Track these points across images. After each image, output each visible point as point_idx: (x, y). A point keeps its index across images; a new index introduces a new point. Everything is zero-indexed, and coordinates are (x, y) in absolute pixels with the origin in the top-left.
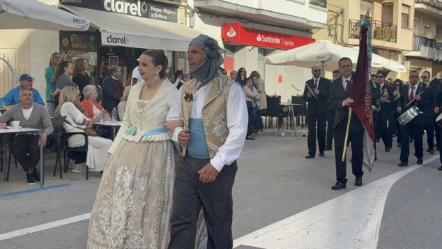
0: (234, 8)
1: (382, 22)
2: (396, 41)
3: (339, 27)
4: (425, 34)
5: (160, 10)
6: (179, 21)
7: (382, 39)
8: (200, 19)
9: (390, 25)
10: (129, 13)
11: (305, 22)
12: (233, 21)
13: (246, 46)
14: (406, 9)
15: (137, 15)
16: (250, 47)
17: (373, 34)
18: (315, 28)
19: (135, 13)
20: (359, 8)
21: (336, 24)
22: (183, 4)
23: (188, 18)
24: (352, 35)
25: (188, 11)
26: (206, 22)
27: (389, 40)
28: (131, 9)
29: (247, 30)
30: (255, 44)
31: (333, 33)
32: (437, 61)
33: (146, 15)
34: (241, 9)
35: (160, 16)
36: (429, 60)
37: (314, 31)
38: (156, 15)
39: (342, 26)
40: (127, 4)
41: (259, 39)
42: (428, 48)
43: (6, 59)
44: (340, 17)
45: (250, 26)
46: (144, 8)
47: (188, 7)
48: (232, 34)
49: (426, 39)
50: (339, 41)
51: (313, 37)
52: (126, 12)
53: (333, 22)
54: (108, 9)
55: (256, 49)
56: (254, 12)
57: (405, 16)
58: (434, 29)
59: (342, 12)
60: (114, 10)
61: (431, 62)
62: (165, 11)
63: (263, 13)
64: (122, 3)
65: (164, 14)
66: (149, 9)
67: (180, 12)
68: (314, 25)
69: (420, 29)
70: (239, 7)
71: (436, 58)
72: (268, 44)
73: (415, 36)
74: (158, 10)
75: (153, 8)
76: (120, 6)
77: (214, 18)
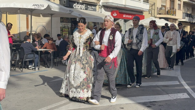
0: (116, 5)
1: (170, 8)
2: (176, 15)
3: (153, 10)
4: (187, 12)
5: (91, 7)
6: (97, 11)
7: (170, 14)
8: (104, 10)
9: (173, 8)
10: (81, 9)
11: (141, 9)
12: (115, 10)
13: (119, 19)
14: (180, 2)
15: (84, 9)
16: (121, 19)
17: (166, 12)
18: (145, 11)
19: (83, 9)
20: (161, 2)
21: (152, 9)
22: (98, 4)
23: (100, 9)
24: (158, 13)
25: (100, 7)
26: (106, 11)
27: (173, 15)
28: (82, 7)
29: (120, 13)
30: (123, 18)
31: (150, 12)
32: (192, 23)
33: (86, 9)
34: (119, 5)
35: (91, 9)
36: (189, 22)
37: (144, 12)
38: (90, 9)
39: (154, 10)
40: (81, 5)
41: (124, 16)
42: (188, 18)
43: (44, 26)
44: (153, 6)
45: (121, 11)
46: (86, 6)
47: (100, 5)
48: (115, 15)
49: (188, 14)
50: (153, 16)
51: (144, 14)
52: (80, 8)
53: (151, 8)
54: (75, 8)
55: (123, 20)
56: (123, 6)
57: (180, 5)
58: (191, 9)
59: (154, 4)
60: (76, 8)
61: (190, 23)
62: (93, 7)
63: (127, 6)
64: (79, 5)
65: (92, 8)
66: (87, 7)
67: (97, 7)
68: (144, 10)
69: (185, 10)
70: (118, 5)
71: (192, 22)
72: (127, 18)
73: (183, 13)
74: (90, 7)
75: (89, 7)
76: (78, 6)
77: (108, 9)
